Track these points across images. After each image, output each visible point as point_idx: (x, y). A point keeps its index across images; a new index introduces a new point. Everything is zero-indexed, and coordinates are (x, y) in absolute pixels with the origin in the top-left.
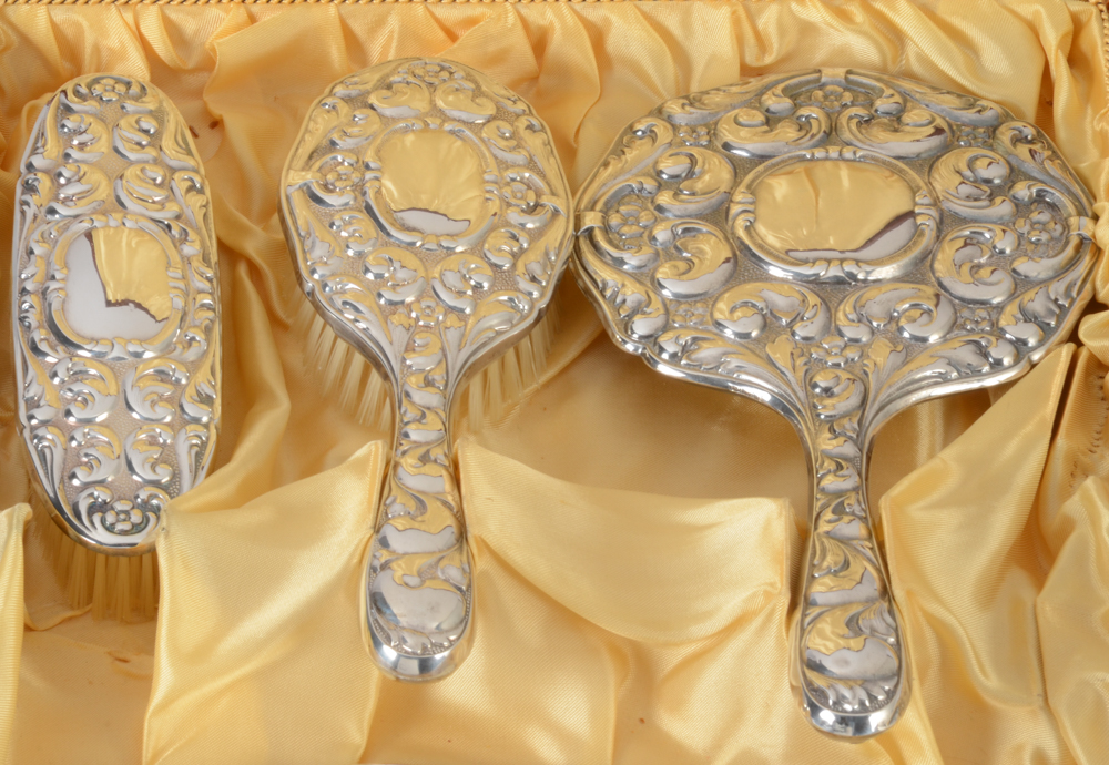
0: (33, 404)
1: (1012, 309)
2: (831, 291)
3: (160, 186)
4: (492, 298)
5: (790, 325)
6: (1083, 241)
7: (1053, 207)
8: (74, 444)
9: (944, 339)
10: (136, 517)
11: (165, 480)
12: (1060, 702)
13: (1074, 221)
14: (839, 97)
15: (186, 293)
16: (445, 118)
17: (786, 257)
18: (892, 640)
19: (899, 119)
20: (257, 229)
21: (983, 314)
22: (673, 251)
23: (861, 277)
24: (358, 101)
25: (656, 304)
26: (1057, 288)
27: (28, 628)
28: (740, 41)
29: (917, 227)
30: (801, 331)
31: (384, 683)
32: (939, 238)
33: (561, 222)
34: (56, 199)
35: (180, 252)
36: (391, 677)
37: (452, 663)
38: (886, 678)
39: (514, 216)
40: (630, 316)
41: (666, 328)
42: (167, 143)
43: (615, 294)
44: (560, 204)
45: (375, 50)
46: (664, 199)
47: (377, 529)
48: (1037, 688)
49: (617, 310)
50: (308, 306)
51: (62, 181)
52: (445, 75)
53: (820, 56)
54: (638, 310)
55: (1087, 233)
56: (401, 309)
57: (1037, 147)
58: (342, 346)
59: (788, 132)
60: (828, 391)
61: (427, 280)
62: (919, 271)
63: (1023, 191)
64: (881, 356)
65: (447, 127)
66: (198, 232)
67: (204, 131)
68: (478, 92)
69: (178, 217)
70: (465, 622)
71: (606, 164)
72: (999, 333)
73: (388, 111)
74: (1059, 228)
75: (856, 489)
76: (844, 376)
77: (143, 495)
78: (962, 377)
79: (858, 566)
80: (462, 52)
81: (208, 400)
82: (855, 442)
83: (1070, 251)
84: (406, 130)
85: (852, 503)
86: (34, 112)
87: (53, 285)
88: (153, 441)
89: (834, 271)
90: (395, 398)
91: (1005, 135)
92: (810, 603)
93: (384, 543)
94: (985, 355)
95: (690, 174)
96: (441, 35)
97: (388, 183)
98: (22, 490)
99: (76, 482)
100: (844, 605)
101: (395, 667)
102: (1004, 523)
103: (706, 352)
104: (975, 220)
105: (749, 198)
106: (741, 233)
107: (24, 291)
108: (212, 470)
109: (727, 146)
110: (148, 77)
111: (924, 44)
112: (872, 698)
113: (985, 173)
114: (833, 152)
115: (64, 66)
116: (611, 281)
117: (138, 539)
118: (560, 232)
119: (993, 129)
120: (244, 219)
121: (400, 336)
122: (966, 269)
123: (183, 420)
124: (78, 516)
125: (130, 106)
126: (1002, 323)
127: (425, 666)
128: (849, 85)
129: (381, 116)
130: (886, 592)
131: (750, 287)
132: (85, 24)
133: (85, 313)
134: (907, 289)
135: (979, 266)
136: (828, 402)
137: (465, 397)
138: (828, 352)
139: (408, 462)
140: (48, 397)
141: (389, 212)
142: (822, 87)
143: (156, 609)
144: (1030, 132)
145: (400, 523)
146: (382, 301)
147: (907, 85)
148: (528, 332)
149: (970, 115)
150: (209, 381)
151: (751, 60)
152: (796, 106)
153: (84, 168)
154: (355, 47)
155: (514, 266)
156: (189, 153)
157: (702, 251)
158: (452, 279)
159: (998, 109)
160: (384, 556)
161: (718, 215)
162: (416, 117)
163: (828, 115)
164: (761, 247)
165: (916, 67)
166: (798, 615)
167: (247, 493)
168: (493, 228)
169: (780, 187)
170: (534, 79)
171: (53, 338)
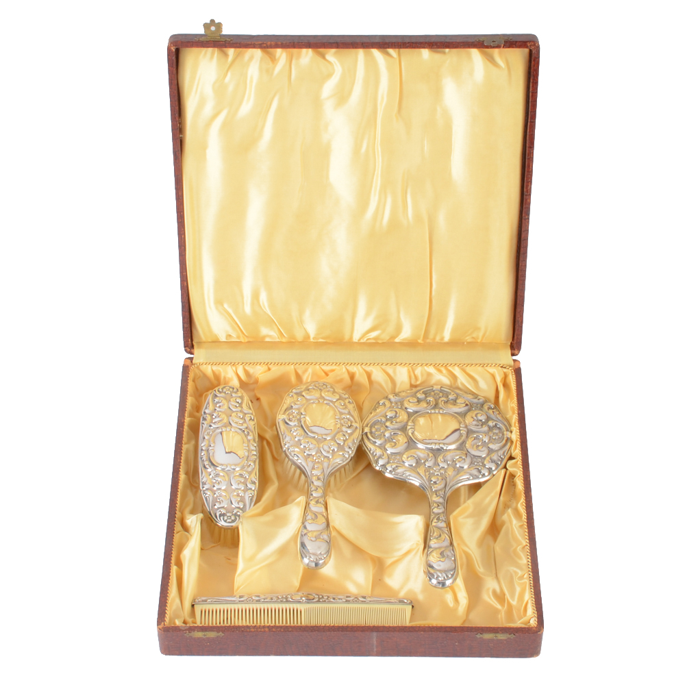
0: (204, 484)
1: (488, 459)
2: (437, 452)
3: (242, 419)
4: (338, 453)
5: (424, 462)
6: (508, 439)
7: (499, 428)
8: (215, 496)
9: (469, 467)
10: (233, 518)
11: (242, 507)
12: (501, 576)
13: (505, 433)
14: (439, 394)
15: (248, 451)
16: (325, 399)
17: (422, 442)
18: (453, 559)
19: (456, 401)
20: (269, 430)
21: (480, 460)
22: (390, 440)
23: (445, 448)
24: (299, 394)
25: (385, 455)
26: (501, 453)
27: (202, 549)
28: (410, 377)
29: (461, 434)
30: (428, 464)
31: (304, 569)
32: (467, 437)
33: (358, 430)
34: (212, 422)
35: (247, 438)
36: (307, 567)
37: (325, 564)
38: (451, 570)
39: (344, 429)
40: (378, 459)
41: (388, 463)
42: (244, 406)
43: (373, 452)
44: (357, 425)
45: (305, 378)
46: (388, 424)
47: (303, 523)
48: (494, 572)
49: (374, 457)
50: (284, 454)
51: (214, 417)
52: (325, 386)
53: (433, 382)
54: (380, 457)
55: (509, 437)
56: (311, 457)
57: (494, 410)
58: (293, 467)
59: (424, 405)
60: (435, 482)
61: (319, 448)
62: (461, 447)
63: (491, 424)
64: (451, 472)
65: (325, 402)
66: (252, 432)
67: (255, 401)
68: (334, 392)
69: (247, 428)
70: (328, 552)
71: (371, 413)
72: (484, 466)
73: (308, 397)
74: (501, 435)
75: (443, 513)
76: (440, 478)
77: (235, 511)
78: (473, 479)
79: (443, 537)
80: (330, 379)
81: (254, 483)
82: (443, 498)
83: (504, 441)
84: (313, 403)
85: (442, 517)
86: (206, 396)
87: (210, 448)
88: (238, 495)
89: (437, 447)
90: (309, 482)
91: (486, 407)
92: (430, 547)
93: (305, 527)
94: (480, 472)
95: (396, 416)
96: (324, 374)
97: (307, 418)
98: (200, 509)
99: (216, 507)
100: (439, 548)
101: (308, 565)
102: (485, 522)
103: (400, 470)
104: (477, 432)
105: (413, 424)
106: (410, 434)
107: (202, 450)
108: (254, 505)
109: (406, 408)
110: (239, 386)
111: (462, 379)
112: (447, 576)
113: (480, 418)
114: (437, 411)
115: (215, 382)
116: (372, 448)
117: (233, 524)
118: (357, 434)
119: (482, 405)
120: (266, 428)
121: (311, 464)
122: (475, 446)
123: (247, 489)
124: (216, 517)
125: (234, 395)
126: (485, 463)
127: (317, 564)
128: (441, 391)
129: (306, 399)
130: (451, 544)
131: (413, 451)
132: (222, 371)
133: (220, 456)
134: (458, 452)
135: (479, 446)
136: (435, 486)
137: (330, 482)
138: (435, 471)
139: (313, 503)
140: (208, 481)
141: (308, 427)
142: (434, 391)
143: (238, 544)
144: (493, 406)
145: (310, 521)
146: (305, 454)
147: (458, 391)
148: (348, 463)
149: (476, 401)
150: (255, 477)
151: (413, 382)
152: (426, 397)
153: (220, 413)
154: (298, 377)
155: (344, 444)
156: (250, 409)
157: (399, 440)
158: (326, 448)
159: (484, 399)
160: (305, 531)
161: (404, 429)
162: (316, 399)
163: (435, 400)
164: (416, 439)
165: (460, 386)
166: (426, 550)
167: (265, 511)
168: (338, 432)
169: (422, 421)
170: (350, 387)
171: (210, 464)
